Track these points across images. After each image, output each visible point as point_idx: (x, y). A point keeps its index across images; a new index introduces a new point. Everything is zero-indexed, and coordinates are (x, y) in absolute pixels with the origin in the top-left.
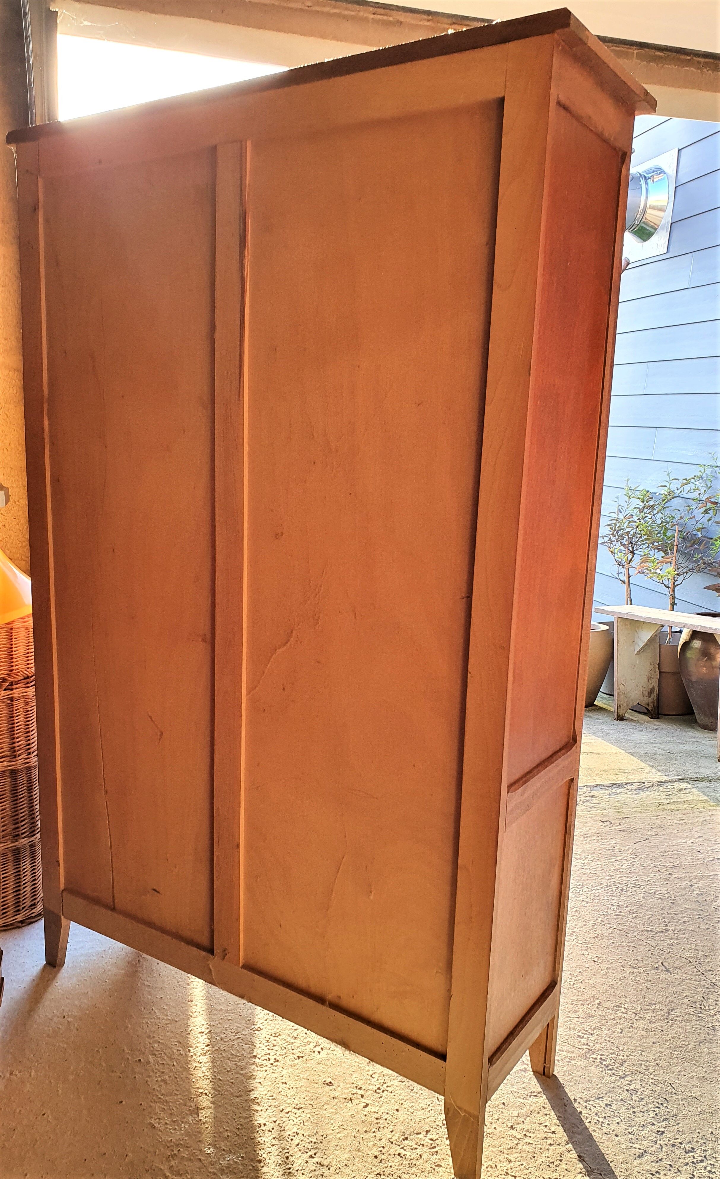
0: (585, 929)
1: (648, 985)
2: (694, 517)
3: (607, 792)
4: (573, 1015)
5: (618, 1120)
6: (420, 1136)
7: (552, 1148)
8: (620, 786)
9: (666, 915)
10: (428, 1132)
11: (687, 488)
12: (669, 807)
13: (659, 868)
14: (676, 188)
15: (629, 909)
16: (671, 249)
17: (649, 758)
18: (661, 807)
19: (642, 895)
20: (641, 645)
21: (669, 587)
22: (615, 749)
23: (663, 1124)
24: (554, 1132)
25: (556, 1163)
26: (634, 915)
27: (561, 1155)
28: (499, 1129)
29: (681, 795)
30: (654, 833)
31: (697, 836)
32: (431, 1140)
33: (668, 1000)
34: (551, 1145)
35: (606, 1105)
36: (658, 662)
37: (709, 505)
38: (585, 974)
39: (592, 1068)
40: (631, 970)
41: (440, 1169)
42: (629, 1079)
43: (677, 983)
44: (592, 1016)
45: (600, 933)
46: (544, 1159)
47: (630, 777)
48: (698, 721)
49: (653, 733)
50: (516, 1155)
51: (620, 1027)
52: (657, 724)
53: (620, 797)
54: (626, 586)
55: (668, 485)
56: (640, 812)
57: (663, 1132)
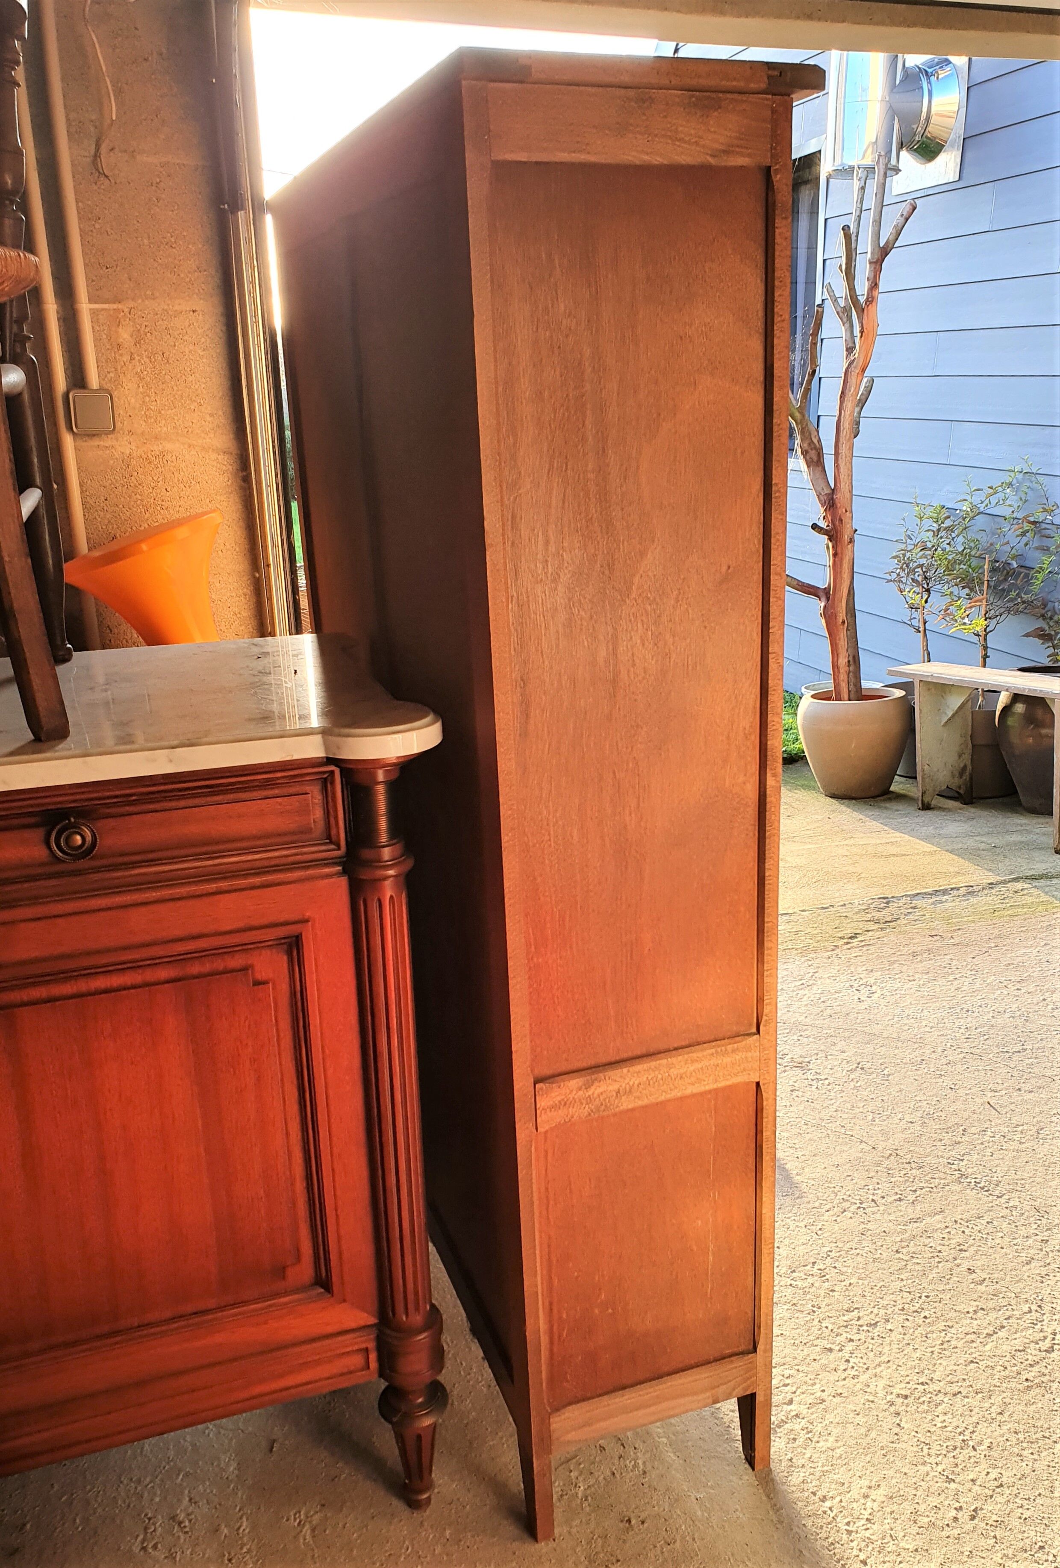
0: (934, 1056)
1: (1012, 1107)
2: (1008, 543)
3: (930, 901)
4: (939, 1143)
5: (1001, 1234)
6: (808, 1268)
7: (940, 1265)
8: (945, 892)
9: (1021, 1034)
10: (814, 1263)
11: (994, 500)
12: (1006, 913)
13: (1005, 983)
14: (968, 88)
15: (979, 1030)
16: (964, 175)
17: (972, 855)
18: (997, 914)
19: (991, 1015)
20: (950, 714)
21: (978, 635)
22: (928, 847)
23: (1046, 1234)
24: (940, 1252)
25: (947, 1277)
26: (986, 1037)
27: (951, 1270)
28: (885, 1255)
29: (1017, 898)
30: (993, 945)
31: (1042, 944)
32: (819, 1269)
33: (1035, 1120)
34: (939, 1262)
35: (988, 1223)
36: (970, 733)
37: (1027, 526)
38: (944, 1102)
39: (968, 1191)
40: (992, 1094)
41: (835, 1293)
42: (1006, 1197)
43: (1043, 1102)
44: (959, 1143)
45: (951, 1058)
46: (935, 1275)
47: (954, 880)
48: (1024, 804)
49: (971, 823)
50: (907, 1275)
51: (990, 1150)
52: (971, 811)
53: (947, 905)
54: (921, 635)
55: (968, 497)
56: (974, 922)
57: (1047, 1241)
